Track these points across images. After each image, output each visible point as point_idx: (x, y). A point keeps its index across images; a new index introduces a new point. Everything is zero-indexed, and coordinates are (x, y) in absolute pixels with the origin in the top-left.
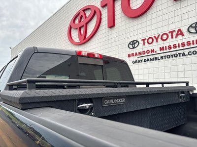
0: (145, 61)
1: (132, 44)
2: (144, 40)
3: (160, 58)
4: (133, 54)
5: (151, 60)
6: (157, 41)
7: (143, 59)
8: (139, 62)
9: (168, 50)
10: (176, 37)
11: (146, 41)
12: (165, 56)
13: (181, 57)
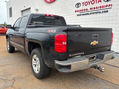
0: (83, 15)
1: (77, 5)
2: (83, 3)
3: (89, 14)
4: (77, 11)
5: (86, 14)
6: (89, 4)
7: (82, 13)
8: (80, 15)
9: (94, 10)
10: (98, 3)
11: (84, 4)
12: (92, 13)
13: (99, 14)
